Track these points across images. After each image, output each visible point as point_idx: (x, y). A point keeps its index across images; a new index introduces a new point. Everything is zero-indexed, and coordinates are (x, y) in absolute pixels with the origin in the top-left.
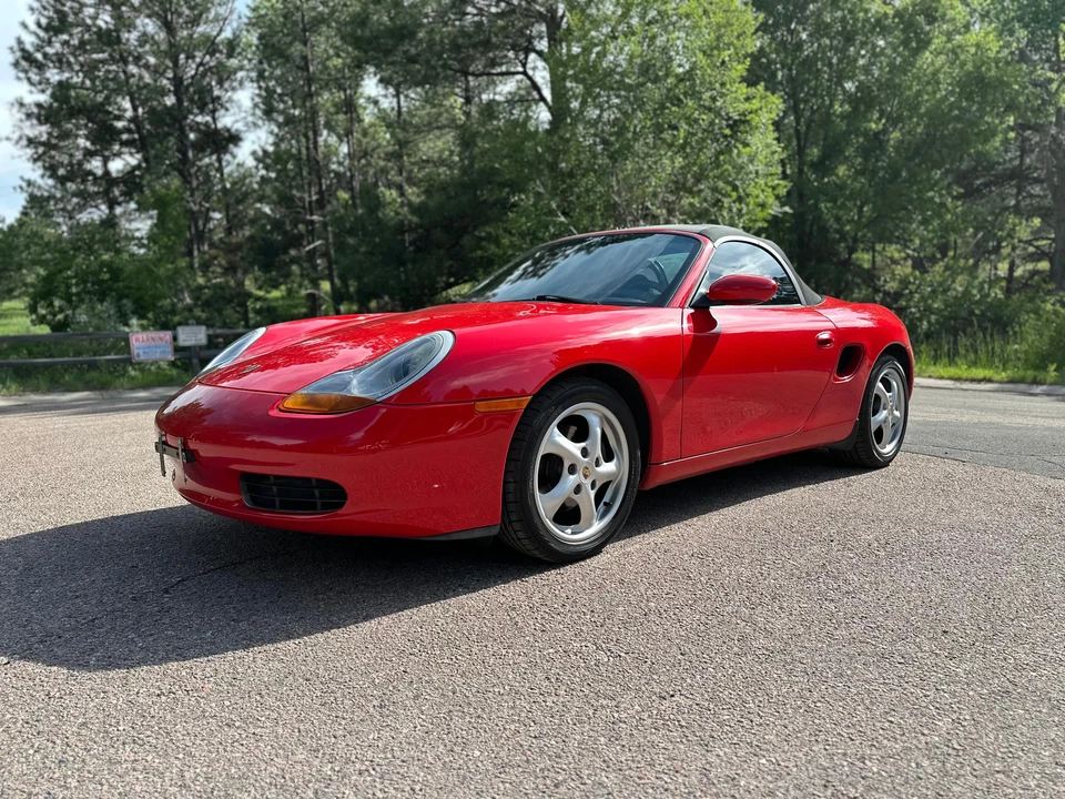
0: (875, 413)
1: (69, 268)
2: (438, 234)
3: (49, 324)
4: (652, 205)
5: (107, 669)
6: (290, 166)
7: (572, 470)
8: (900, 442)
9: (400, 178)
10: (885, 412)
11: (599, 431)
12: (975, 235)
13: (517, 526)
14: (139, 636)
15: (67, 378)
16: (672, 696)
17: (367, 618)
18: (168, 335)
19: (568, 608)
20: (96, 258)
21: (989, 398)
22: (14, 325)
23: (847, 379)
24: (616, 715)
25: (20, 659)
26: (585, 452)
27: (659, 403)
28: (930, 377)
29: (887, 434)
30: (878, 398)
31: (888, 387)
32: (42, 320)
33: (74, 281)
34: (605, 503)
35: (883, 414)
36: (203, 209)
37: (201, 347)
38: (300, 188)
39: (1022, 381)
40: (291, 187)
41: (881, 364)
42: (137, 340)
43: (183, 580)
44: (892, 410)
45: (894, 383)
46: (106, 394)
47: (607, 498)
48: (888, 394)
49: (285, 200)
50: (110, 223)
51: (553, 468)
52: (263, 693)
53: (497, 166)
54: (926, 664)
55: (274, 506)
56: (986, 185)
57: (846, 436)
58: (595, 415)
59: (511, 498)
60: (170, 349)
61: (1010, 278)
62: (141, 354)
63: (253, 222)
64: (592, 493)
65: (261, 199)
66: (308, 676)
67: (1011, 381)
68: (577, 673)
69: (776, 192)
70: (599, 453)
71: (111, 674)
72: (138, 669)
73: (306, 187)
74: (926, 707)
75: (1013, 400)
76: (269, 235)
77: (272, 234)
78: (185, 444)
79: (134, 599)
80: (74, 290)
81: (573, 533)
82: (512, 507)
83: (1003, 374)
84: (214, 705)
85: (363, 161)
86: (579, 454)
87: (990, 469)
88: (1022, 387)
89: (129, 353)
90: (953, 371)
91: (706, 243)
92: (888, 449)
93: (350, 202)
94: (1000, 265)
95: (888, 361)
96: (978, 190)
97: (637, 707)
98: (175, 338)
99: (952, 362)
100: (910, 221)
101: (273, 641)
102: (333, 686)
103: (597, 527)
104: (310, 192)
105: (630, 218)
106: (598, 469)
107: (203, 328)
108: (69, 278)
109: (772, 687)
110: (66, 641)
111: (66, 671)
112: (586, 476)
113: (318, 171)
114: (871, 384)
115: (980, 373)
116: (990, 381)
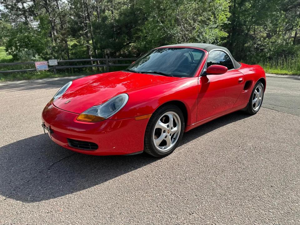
0: (254, 99)
1: (16, 38)
2: (124, 29)
3: (12, 55)
4: (189, 19)
5: (33, 202)
6: (78, 5)
7: (164, 132)
8: (260, 106)
9: (112, 8)
10: (257, 98)
11: (172, 119)
12: (286, 24)
13: (148, 149)
14: (42, 188)
15: (18, 76)
16: (193, 213)
17: (106, 180)
18: (46, 62)
19: (163, 176)
20: (23, 35)
21: (286, 81)
22: (2, 54)
23: (246, 91)
24: (177, 221)
25: (9, 197)
26: (168, 126)
27: (190, 108)
28: (269, 73)
29: (257, 105)
30: (255, 95)
31: (258, 91)
32: (10, 54)
33: (17, 42)
34: (174, 138)
35: (256, 99)
36: (53, 20)
37: (56, 66)
38: (82, 11)
39: (296, 75)
40: (79, 11)
41: (256, 85)
42: (37, 64)
43: (53, 164)
44: (259, 98)
45: (260, 89)
46: (30, 81)
47: (174, 137)
48: (258, 93)
49: (78, 15)
50: (26, 23)
51: (159, 132)
52: (77, 212)
53: (141, 8)
54: (266, 201)
55: (78, 147)
56: (291, 8)
57: (245, 107)
58: (171, 114)
59: (146, 142)
60: (47, 66)
61: (295, 37)
62: (39, 68)
63: (69, 22)
64: (170, 137)
65: (71, 15)
66: (90, 205)
67: (293, 75)
68: (166, 204)
69: (227, 16)
70: (172, 126)
71: (34, 204)
72: (42, 202)
73: (84, 11)
74: (266, 219)
75: (293, 82)
76: (74, 26)
77: (74, 25)
78: (50, 127)
79: (40, 172)
80: (18, 44)
81: (164, 149)
82: (147, 145)
83: (291, 72)
84: (63, 217)
85: (100, 3)
86: (166, 127)
87: (286, 114)
88: (296, 77)
89: (35, 68)
90: (276, 71)
91: (206, 52)
92: (257, 108)
93: (97, 15)
94: (292, 33)
95: (258, 84)
96: (288, 9)
97: (183, 218)
98: (48, 63)
99: (276, 68)
100: (267, 21)
101: (80, 190)
102: (97, 209)
103: (172, 145)
104: (85, 13)
105: (182, 24)
106: (172, 130)
107: (56, 60)
108: (16, 41)
109: (221, 210)
110: (22, 190)
111: (21, 203)
112: (168, 133)
113: (87, 7)
114: (254, 91)
115: (284, 72)
116: (286, 74)
